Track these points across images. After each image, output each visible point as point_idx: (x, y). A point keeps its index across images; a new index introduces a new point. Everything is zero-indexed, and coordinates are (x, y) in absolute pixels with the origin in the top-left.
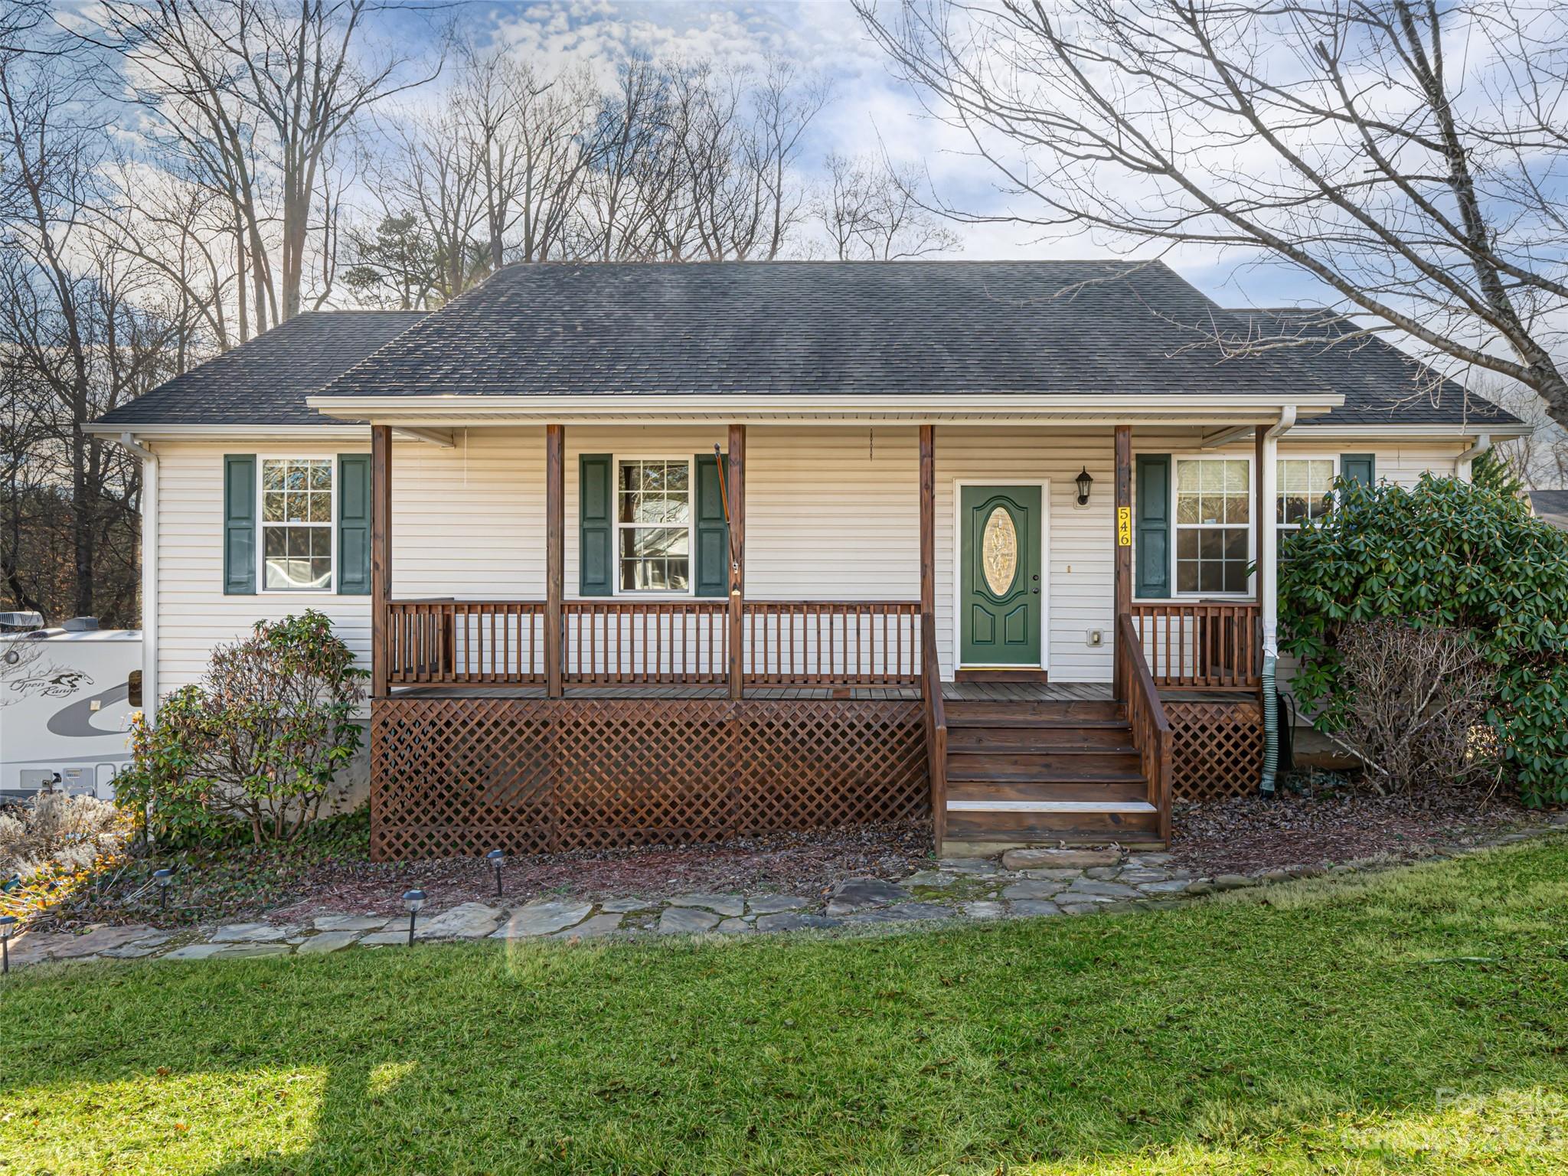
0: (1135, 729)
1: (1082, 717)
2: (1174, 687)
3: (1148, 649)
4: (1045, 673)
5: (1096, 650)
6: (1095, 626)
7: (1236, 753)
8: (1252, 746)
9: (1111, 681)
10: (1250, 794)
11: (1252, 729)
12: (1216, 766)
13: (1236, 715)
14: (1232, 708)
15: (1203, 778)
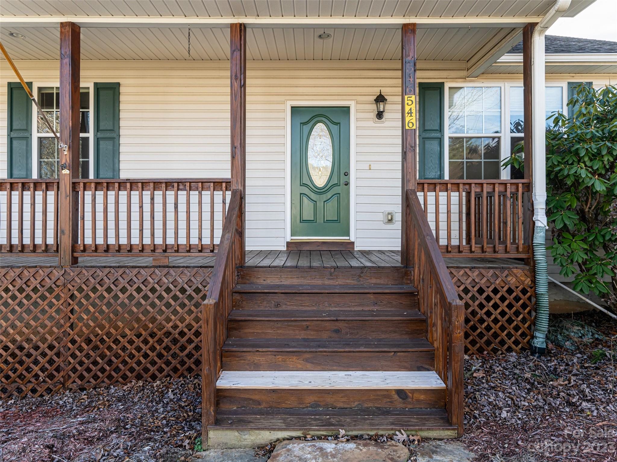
0: (421, 293)
1: (374, 281)
2: (454, 254)
3: (431, 218)
4: (353, 243)
5: (390, 226)
6: (389, 209)
7: (510, 313)
8: (524, 306)
9: (400, 249)
10: (523, 349)
11: (524, 291)
12: (492, 325)
13: (509, 278)
14: (506, 272)
15: (481, 335)
